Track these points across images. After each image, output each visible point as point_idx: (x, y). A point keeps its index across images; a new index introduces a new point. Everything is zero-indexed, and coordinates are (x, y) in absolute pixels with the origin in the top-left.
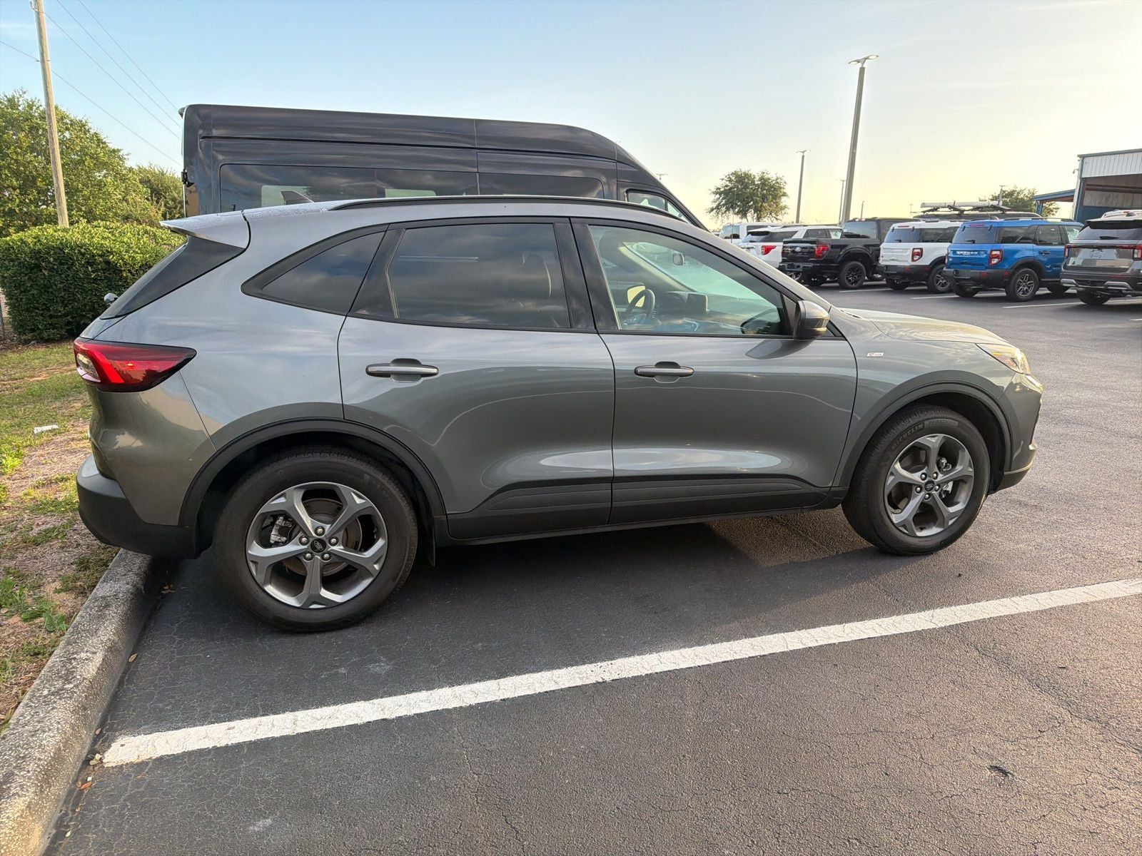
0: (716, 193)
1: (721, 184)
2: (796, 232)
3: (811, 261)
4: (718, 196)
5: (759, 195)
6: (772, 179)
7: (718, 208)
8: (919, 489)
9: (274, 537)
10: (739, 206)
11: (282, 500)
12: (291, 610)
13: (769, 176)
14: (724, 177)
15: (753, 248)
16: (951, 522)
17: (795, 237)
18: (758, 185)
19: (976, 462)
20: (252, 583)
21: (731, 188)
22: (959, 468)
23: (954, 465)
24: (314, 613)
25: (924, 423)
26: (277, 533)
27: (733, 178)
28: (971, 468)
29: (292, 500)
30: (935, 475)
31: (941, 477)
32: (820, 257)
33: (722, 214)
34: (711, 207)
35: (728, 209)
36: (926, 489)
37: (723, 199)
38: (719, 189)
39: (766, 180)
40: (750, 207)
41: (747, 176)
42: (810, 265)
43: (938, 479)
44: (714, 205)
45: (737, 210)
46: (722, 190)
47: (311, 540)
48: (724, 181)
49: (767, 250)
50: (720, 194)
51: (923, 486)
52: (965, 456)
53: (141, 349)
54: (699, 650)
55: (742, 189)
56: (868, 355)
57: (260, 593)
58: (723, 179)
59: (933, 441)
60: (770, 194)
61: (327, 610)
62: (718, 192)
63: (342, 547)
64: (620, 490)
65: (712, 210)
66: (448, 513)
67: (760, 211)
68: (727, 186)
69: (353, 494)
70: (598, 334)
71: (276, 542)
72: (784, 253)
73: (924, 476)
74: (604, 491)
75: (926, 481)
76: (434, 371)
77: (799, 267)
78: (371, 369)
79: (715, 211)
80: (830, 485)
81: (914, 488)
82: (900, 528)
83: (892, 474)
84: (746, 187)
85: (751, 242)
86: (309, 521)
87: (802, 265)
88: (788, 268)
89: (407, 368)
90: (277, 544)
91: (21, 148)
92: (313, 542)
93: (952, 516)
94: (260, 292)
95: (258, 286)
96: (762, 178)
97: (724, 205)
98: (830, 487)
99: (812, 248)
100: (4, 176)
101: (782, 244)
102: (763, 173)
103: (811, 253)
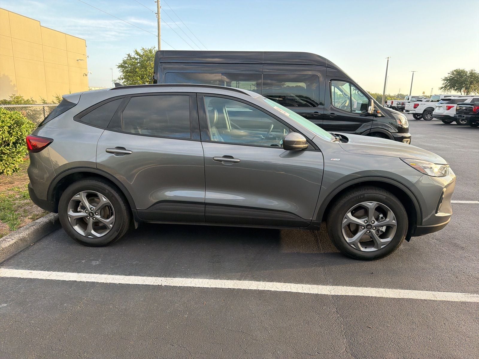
0: (444, 80)
1: (447, 75)
2: (467, 99)
3: (470, 114)
4: (446, 81)
5: (469, 81)
6: (477, 73)
7: (445, 87)
8: (363, 227)
9: (79, 209)
10: (457, 86)
11: (79, 196)
12: (82, 236)
13: (475, 72)
14: (450, 72)
15: (442, 107)
16: (382, 247)
17: (466, 102)
18: (469, 76)
19: (398, 217)
20: (69, 224)
21: (454, 78)
22: (388, 220)
23: (386, 218)
24: (90, 239)
25: (364, 195)
26: (80, 208)
27: (455, 73)
28: (395, 220)
29: (82, 197)
30: (373, 222)
31: (376, 223)
32: (476, 112)
33: (448, 90)
34: (442, 86)
35: (451, 88)
36: (367, 228)
37: (449, 83)
38: (447, 78)
39: (473, 74)
40: (463, 87)
41: (463, 72)
42: (470, 116)
43: (375, 224)
44: (443, 86)
45: (455, 88)
46: (448, 78)
47: (89, 212)
48: (450, 74)
49: (449, 108)
50: (447, 80)
51: (365, 226)
52: (391, 214)
53: (39, 138)
54: (212, 281)
55: (460, 78)
56: (331, 160)
57: (72, 228)
58: (449, 73)
59: (371, 205)
60: (475, 81)
61: (93, 239)
62: (446, 79)
63: (100, 216)
64: (208, 208)
65: (442, 88)
66: (137, 209)
67: (469, 89)
68: (451, 77)
69: (103, 197)
70: (201, 142)
71: (79, 211)
72: (457, 110)
73: (366, 221)
74: (202, 208)
75: (367, 224)
76: (131, 152)
77: (464, 117)
78: (107, 150)
79: (443, 89)
80: (311, 219)
81: (360, 226)
82: (351, 245)
83: (346, 218)
84: (462, 77)
85: (441, 104)
86: (88, 205)
87: (465, 116)
88: (458, 117)
89: (120, 151)
90: (80, 212)
91: (151, 67)
92: (89, 213)
93: (383, 244)
94: (80, 120)
95: (80, 118)
96: (470, 73)
97: (449, 86)
98: (312, 220)
99: (471, 107)
100: (145, 77)
101: (457, 105)
102: (472, 70)
103: (471, 110)
